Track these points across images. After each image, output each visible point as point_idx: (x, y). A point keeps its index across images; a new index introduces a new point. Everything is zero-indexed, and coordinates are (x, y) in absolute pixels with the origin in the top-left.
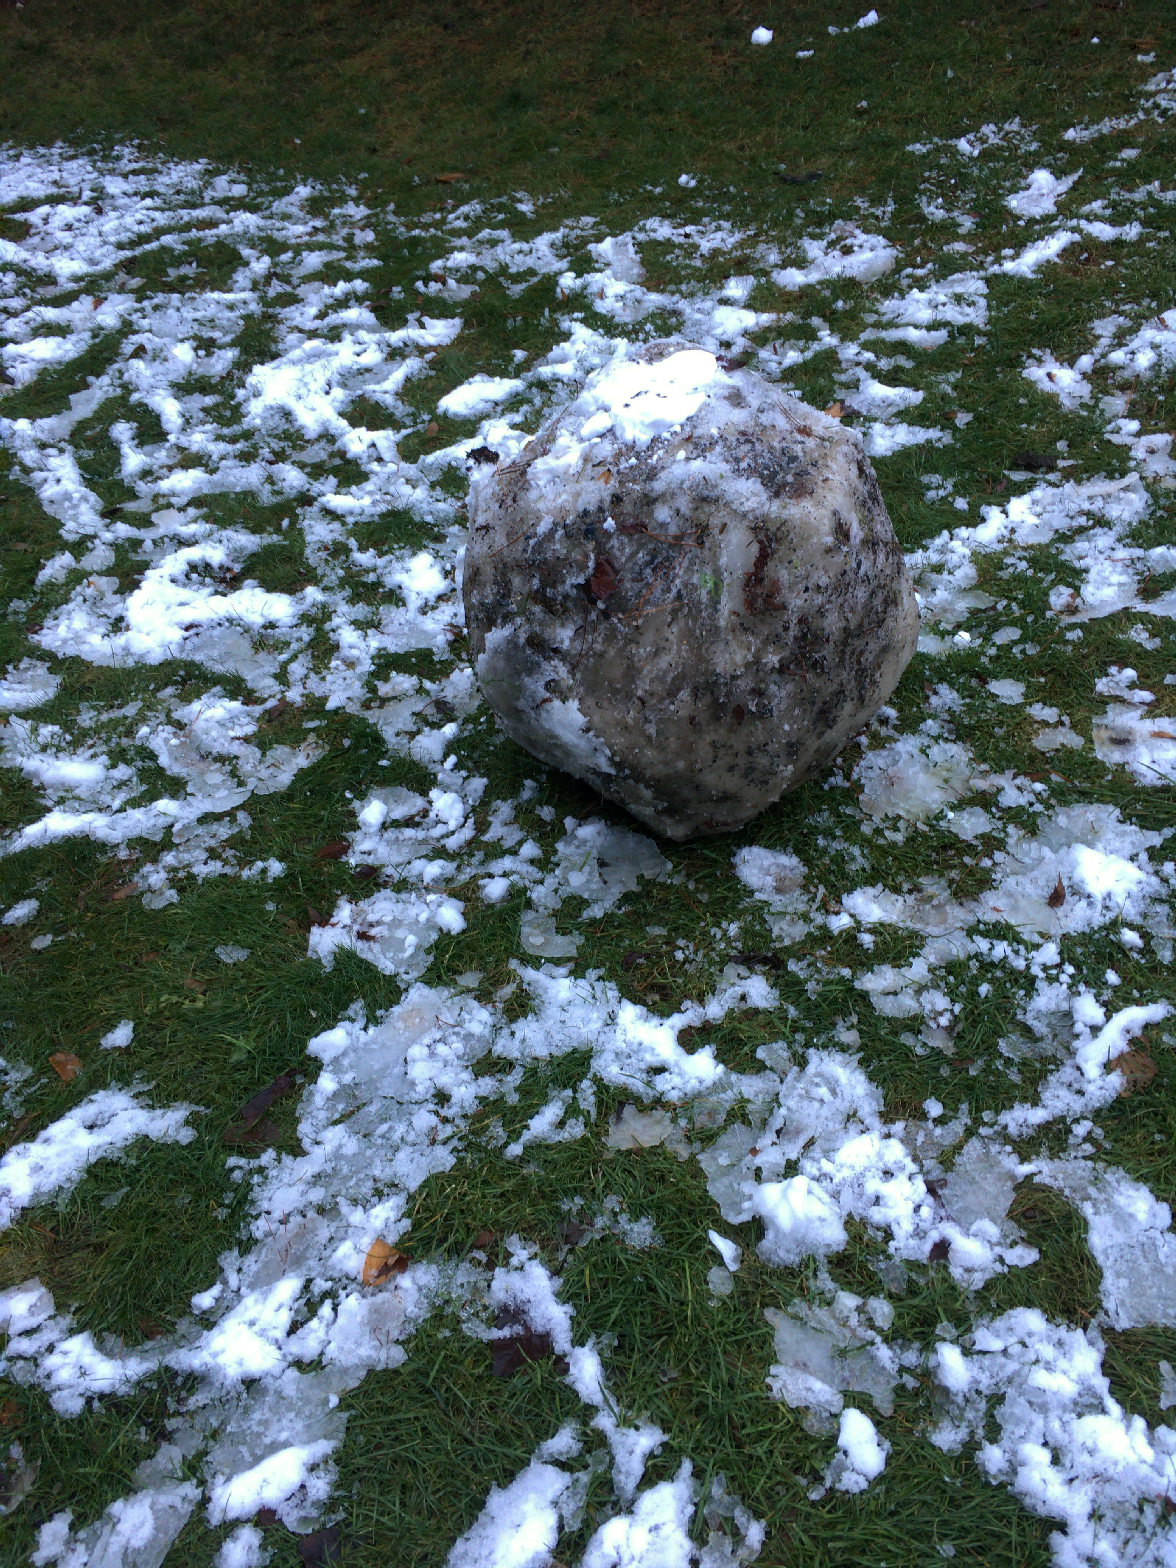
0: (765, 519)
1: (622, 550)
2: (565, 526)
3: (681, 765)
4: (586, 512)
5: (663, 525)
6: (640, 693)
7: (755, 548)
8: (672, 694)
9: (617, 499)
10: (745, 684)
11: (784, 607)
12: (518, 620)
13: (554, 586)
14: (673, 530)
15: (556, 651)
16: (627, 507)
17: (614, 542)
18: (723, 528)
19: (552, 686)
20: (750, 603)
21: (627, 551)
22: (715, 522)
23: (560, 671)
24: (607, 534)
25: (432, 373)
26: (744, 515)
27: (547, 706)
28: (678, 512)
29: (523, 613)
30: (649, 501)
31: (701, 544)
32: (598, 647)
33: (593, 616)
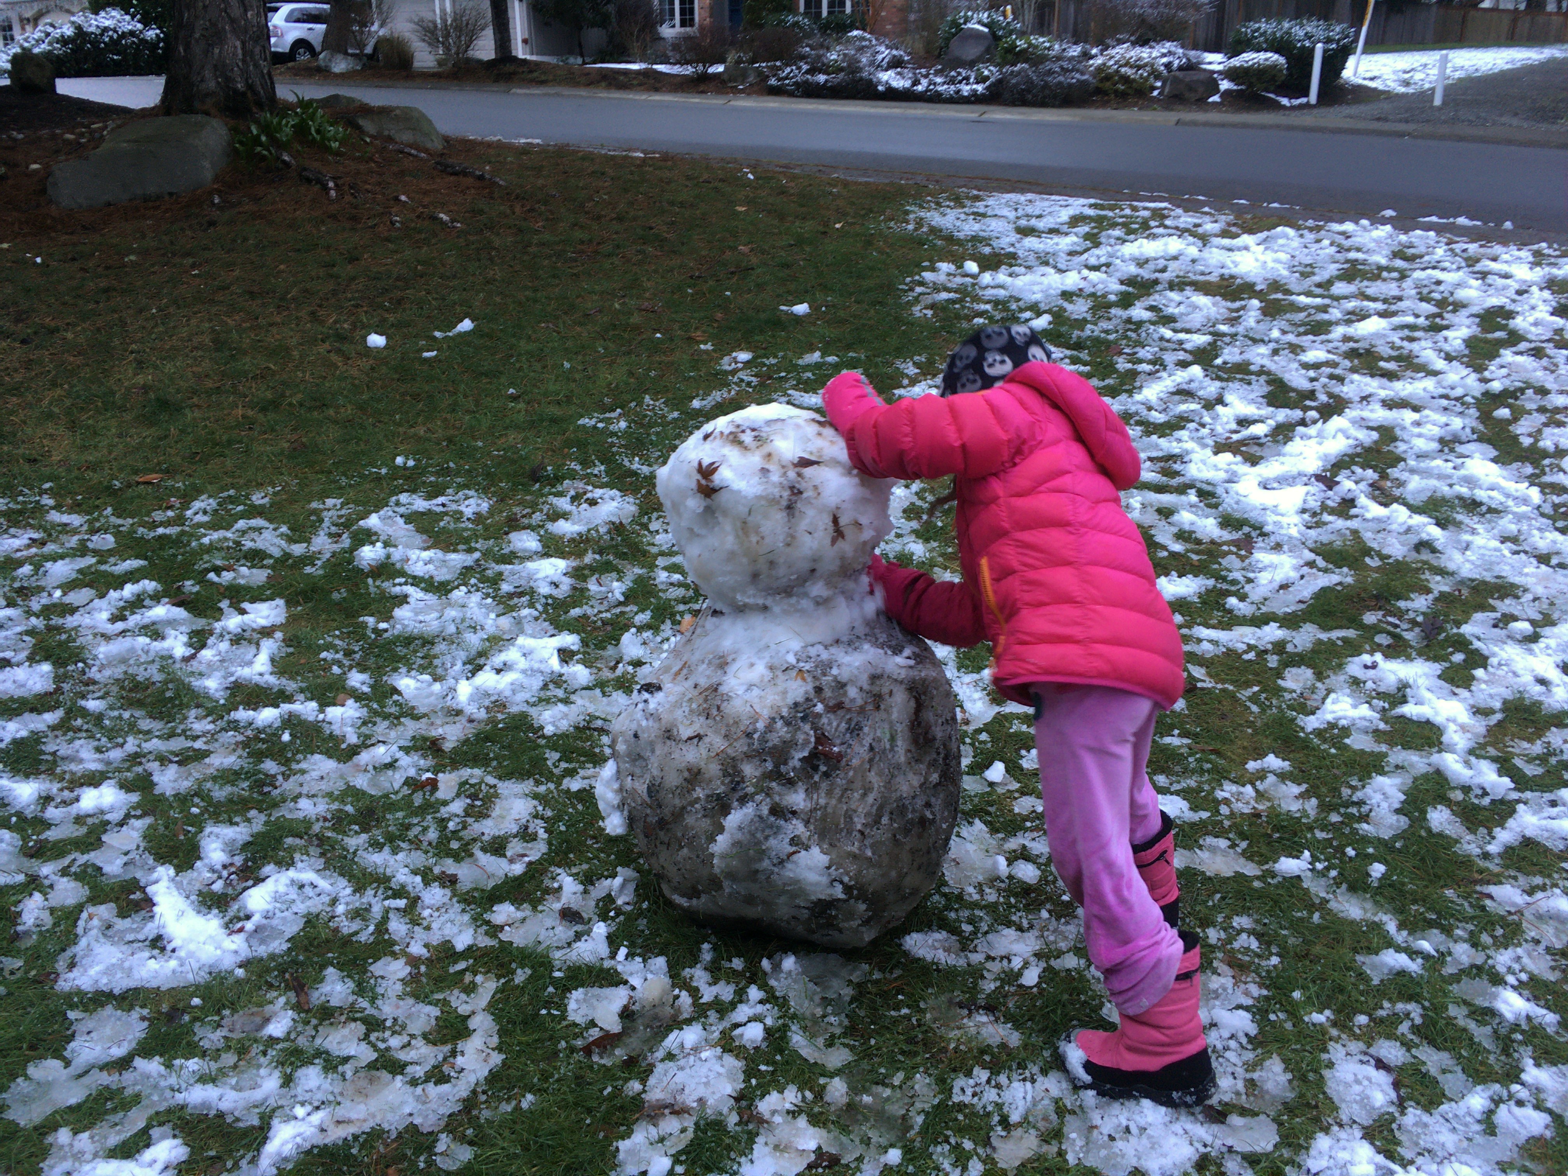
0: (914, 681)
1: (830, 724)
2: (782, 717)
3: (893, 874)
4: (796, 704)
5: (853, 700)
6: (859, 827)
7: (913, 704)
8: (877, 821)
9: (819, 690)
10: (919, 802)
11: (934, 739)
12: (758, 798)
13: (785, 763)
14: (860, 702)
15: (794, 813)
16: (828, 693)
17: (824, 720)
18: (891, 693)
19: (795, 841)
20: (915, 741)
21: (835, 724)
22: (885, 690)
23: (797, 827)
24: (819, 716)
25: (291, 650)
26: (901, 682)
27: (795, 857)
28: (861, 689)
29: (762, 791)
30: (841, 685)
31: (878, 708)
32: (822, 801)
33: (817, 778)
